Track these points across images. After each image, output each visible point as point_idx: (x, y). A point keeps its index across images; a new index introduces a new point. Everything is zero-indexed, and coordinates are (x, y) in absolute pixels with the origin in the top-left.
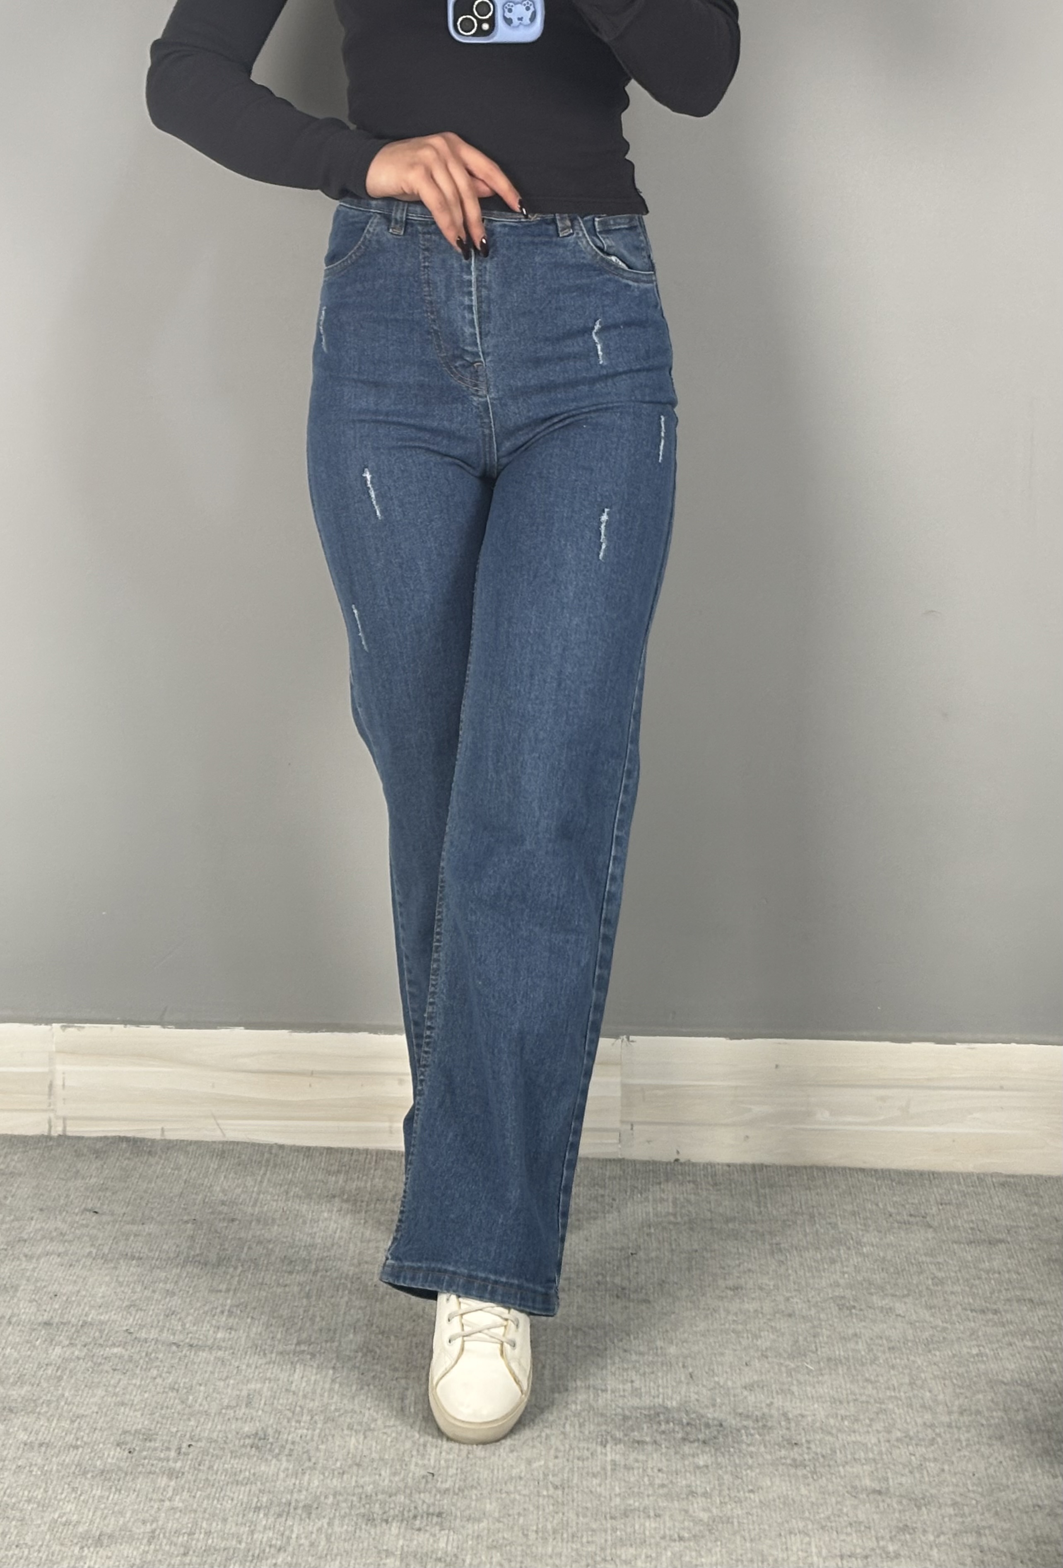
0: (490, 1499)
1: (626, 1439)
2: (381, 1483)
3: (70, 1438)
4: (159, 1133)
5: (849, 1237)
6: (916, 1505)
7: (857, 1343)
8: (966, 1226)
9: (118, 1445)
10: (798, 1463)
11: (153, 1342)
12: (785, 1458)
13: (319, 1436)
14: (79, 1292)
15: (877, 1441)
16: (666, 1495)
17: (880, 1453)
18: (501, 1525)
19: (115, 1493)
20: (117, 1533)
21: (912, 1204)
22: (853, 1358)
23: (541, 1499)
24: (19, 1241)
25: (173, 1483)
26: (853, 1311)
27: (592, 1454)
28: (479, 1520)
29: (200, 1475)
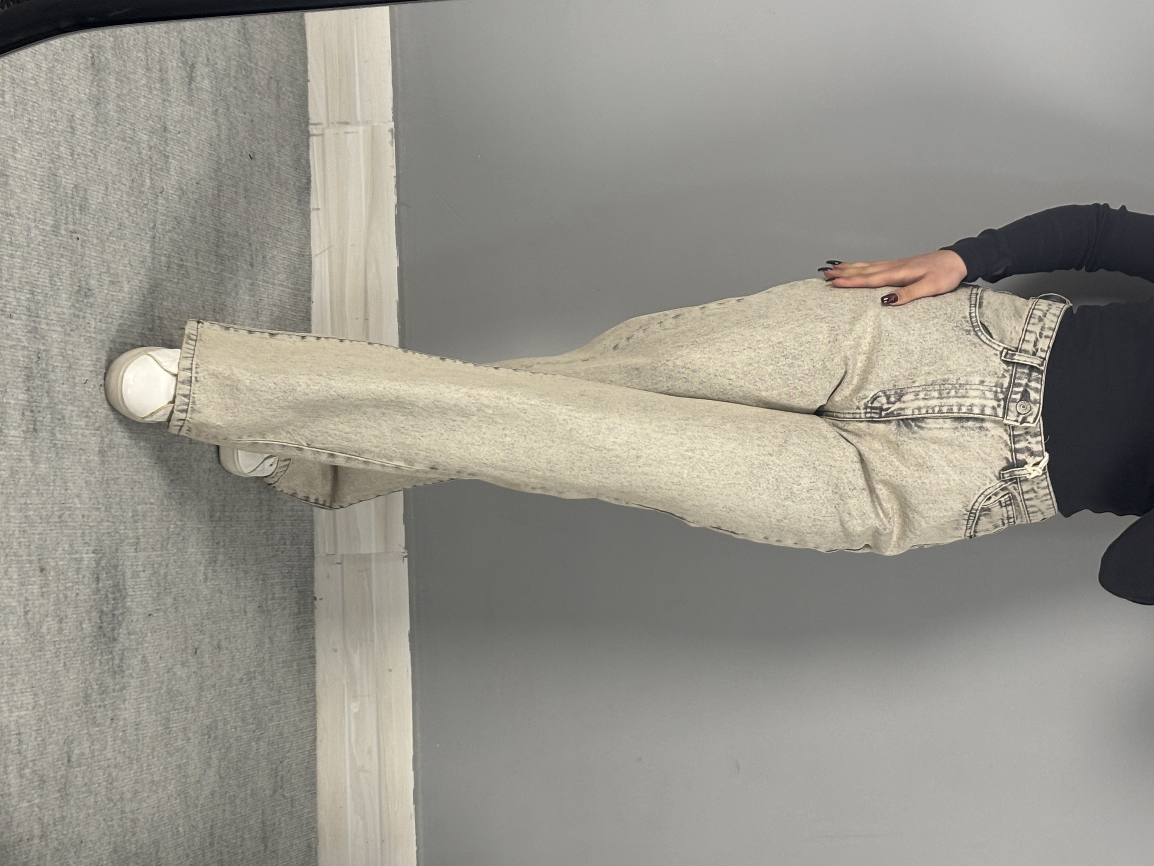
0: (49, 468)
1: (100, 568)
3: (79, 150)
4: (316, 207)
5: (263, 731)
6: (60, 789)
7: (183, 740)
8: (277, 820)
9: (75, 186)
10: (88, 699)
11: (155, 209)
12: (92, 689)
13: (91, 337)
14: (191, 151)
15: (108, 757)
16: (59, 600)
17: (99, 761)
18: (30, 476)
21: (291, 778)
22: (170, 738)
23: (50, 506)
24: (228, 105)
25: (48, 228)
26: (207, 737)
27: (86, 543)
28: (32, 460)
29: (57, 249)
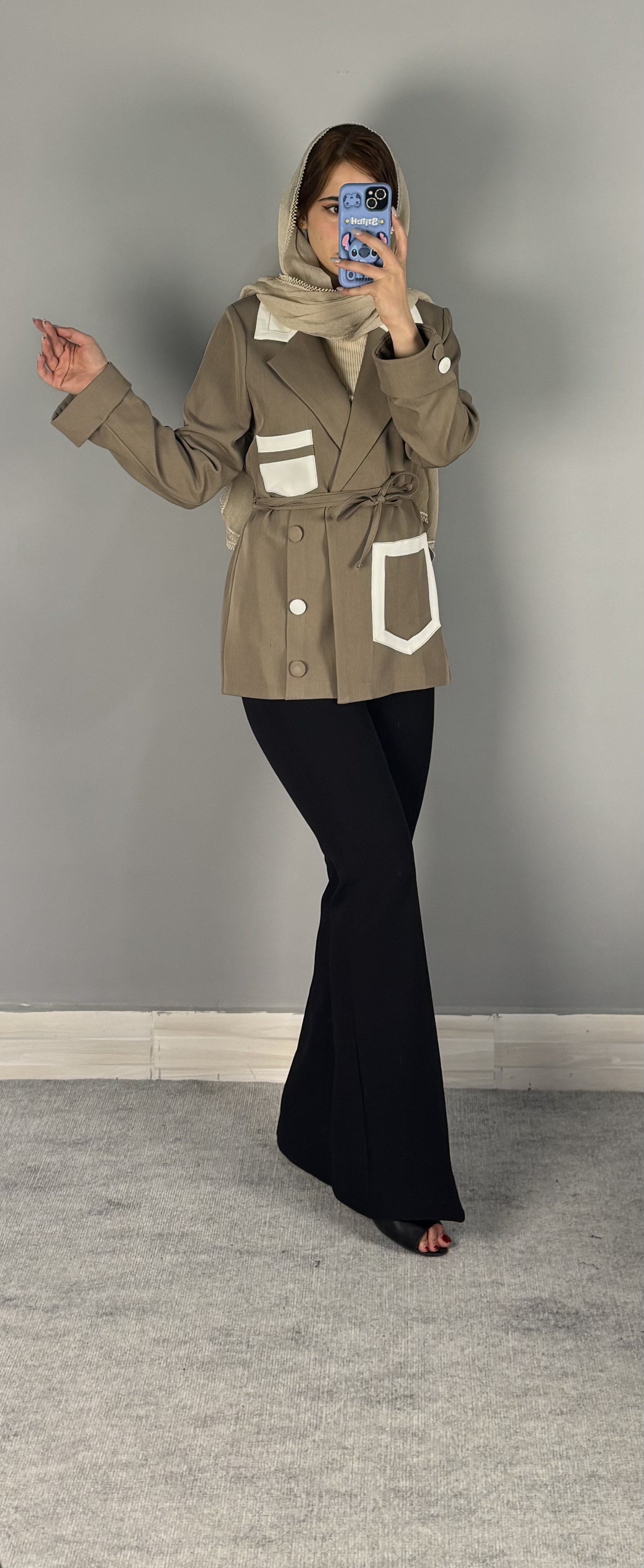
1: (520, 1327)
4: (217, 1077)
10: (627, 1345)
12: (619, 1340)
16: (549, 1376)
18: (450, 1404)
19: (212, 1382)
20: (216, 1415)
23: (472, 1382)
25: (246, 1373)
27: (500, 1341)
29: (262, 1365)
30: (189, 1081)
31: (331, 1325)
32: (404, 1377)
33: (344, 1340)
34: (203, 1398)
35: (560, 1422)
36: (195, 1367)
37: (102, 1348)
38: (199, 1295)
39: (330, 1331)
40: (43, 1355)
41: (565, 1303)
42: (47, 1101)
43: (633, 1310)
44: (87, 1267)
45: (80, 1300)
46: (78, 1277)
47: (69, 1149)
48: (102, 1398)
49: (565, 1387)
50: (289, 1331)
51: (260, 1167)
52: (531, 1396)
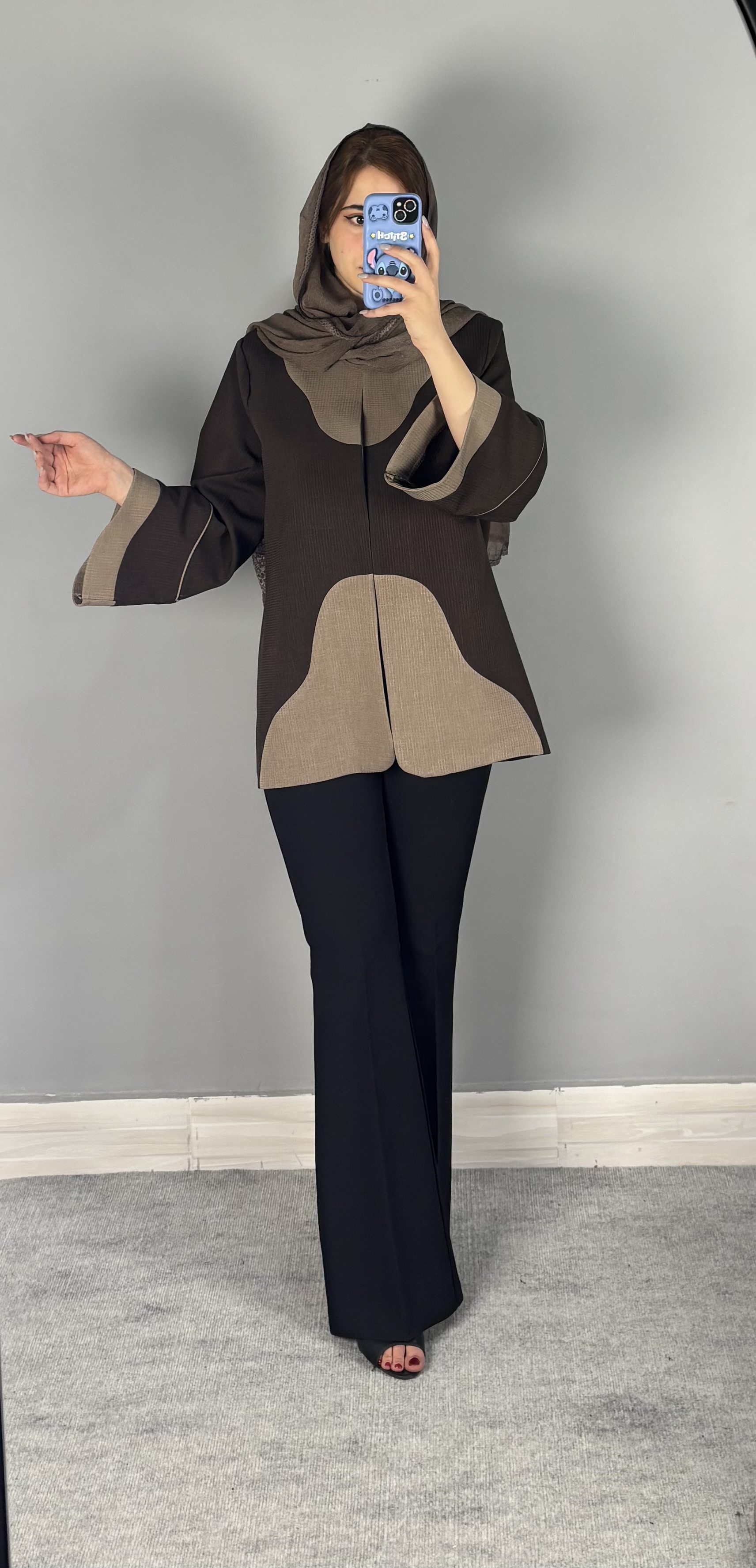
1: (594, 1427)
2: (437, 1481)
4: (260, 1166)
10: (709, 1442)
11: (274, 1355)
12: (699, 1438)
16: (626, 1480)
19: (263, 1502)
20: (268, 1539)
25: (300, 1490)
27: (573, 1444)
28: (506, 1513)
29: (317, 1480)
30: (230, 1170)
31: (390, 1434)
32: (471, 1488)
33: (405, 1449)
34: (254, 1520)
35: (640, 1531)
36: (245, 1486)
37: (143, 1469)
38: (246, 1406)
39: (390, 1440)
40: (80, 1479)
41: (641, 1399)
42: (77, 1198)
43: (715, 1404)
44: (125, 1379)
45: (118, 1417)
46: (115, 1391)
47: (102, 1251)
48: (144, 1525)
49: (645, 1492)
50: (345, 1441)
51: (310, 1262)
52: (608, 1503)
